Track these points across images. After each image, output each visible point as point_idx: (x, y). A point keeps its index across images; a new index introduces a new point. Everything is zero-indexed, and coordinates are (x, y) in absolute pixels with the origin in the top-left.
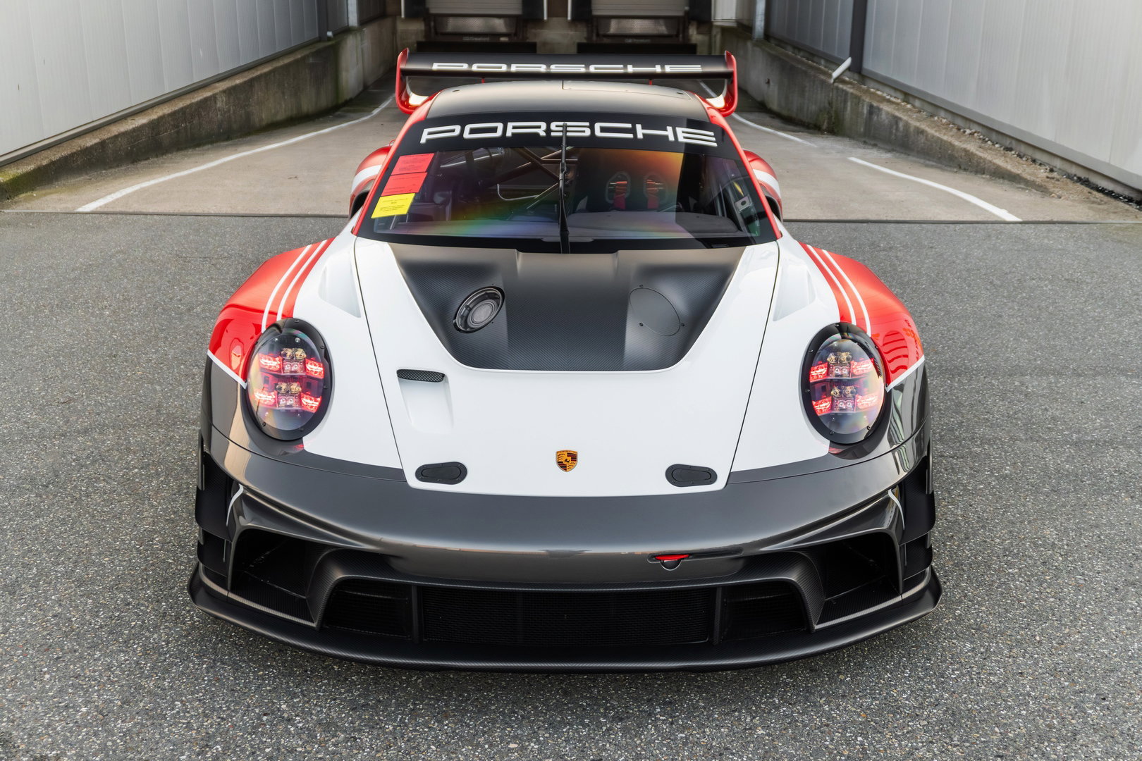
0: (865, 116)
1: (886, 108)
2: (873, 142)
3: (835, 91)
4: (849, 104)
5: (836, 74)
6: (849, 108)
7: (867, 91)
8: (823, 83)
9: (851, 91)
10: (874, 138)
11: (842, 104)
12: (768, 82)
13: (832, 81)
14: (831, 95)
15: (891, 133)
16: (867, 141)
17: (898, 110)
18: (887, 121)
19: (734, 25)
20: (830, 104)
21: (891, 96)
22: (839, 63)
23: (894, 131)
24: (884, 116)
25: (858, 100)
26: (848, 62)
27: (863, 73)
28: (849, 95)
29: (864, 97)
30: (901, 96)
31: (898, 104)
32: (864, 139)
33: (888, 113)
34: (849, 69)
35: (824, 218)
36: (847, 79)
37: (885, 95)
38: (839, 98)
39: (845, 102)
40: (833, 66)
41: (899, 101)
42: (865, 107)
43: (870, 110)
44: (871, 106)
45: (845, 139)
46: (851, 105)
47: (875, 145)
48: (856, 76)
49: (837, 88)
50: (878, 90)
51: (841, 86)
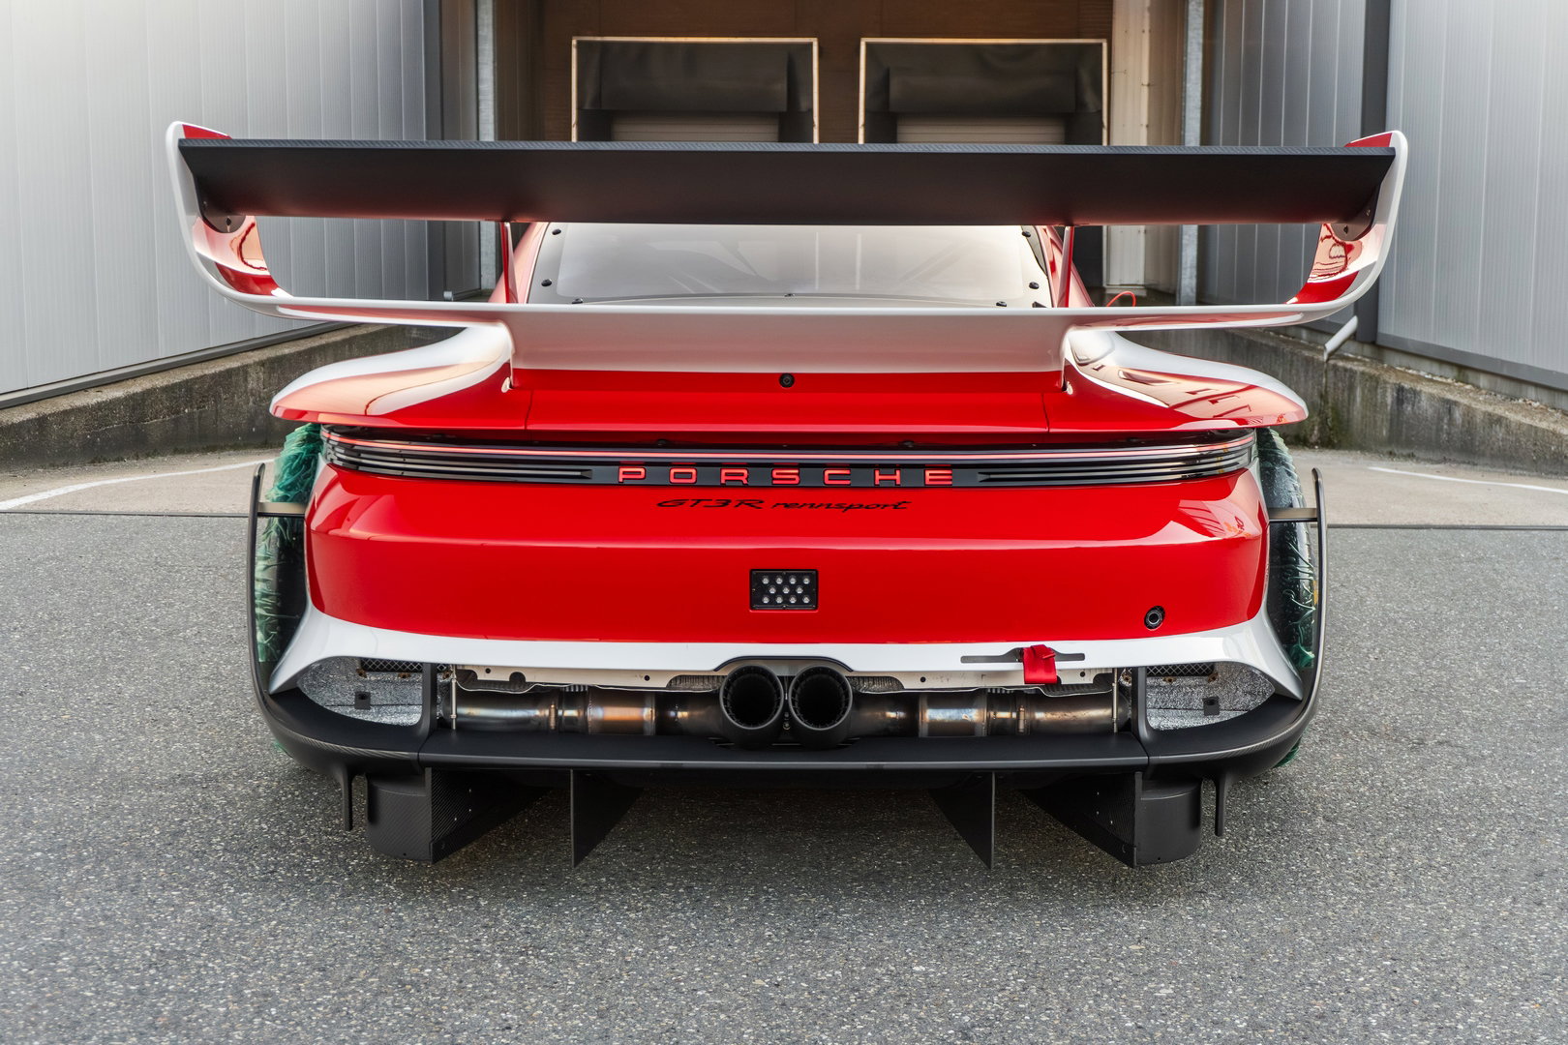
0: (1389, 408)
1: (1426, 389)
2: (1406, 452)
3: (1331, 374)
4: (1358, 392)
5: (1331, 344)
6: (1358, 399)
7: (1391, 368)
8: (1309, 361)
9: (1362, 369)
10: (1409, 444)
11: (1346, 393)
13: (1325, 357)
14: (1324, 381)
15: (1439, 430)
16: (1395, 450)
17: (1449, 391)
18: (1430, 411)
20: (1323, 396)
21: (1433, 375)
22: (1334, 330)
23: (1445, 427)
24: (1424, 403)
25: (1374, 382)
26: (1352, 328)
27: (1380, 342)
28: (1358, 377)
29: (1386, 377)
31: (1449, 384)
32: (1389, 449)
33: (1431, 397)
34: (1353, 337)
36: (1351, 356)
37: (1422, 373)
38: (1340, 385)
39: (1351, 388)
40: (1325, 337)
41: (1449, 381)
42: (1389, 391)
43: (1398, 398)
44: (1400, 390)
45: (1354, 452)
46: (1363, 392)
47: (1411, 456)
48: (1367, 350)
49: (1335, 367)
50: (1410, 369)
51: (1341, 364)
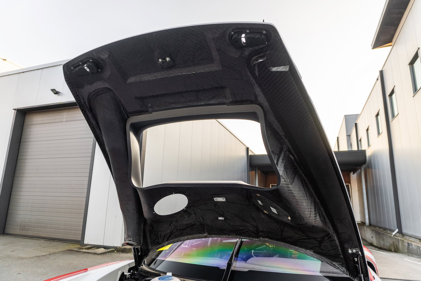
0: (407, 246)
1: (413, 243)
2: (411, 255)
3: (394, 239)
4: (400, 243)
5: (394, 233)
6: (400, 244)
7: (406, 239)
8: (390, 237)
9: (400, 239)
10: (411, 253)
11: (398, 243)
12: (372, 237)
13: (393, 236)
14: (393, 240)
15: (418, 252)
16: (409, 254)
17: (418, 244)
18: (415, 248)
19: (360, 223)
20: (393, 243)
21: (415, 240)
22: (393, 231)
23: (419, 251)
24: (413, 246)
25: (403, 242)
26: (397, 230)
27: (403, 233)
28: (399, 240)
29: (405, 240)
30: (419, 240)
31: (418, 243)
32: (408, 254)
33: (415, 245)
34: (398, 232)
35: (399, 278)
36: (398, 236)
37: (412, 240)
38: (396, 241)
39: (399, 242)
40: (392, 232)
41: (418, 242)
42: (406, 243)
43: (408, 245)
44: (408, 243)
45: (401, 254)
46: (401, 243)
47: (412, 256)
48: (401, 235)
49: (395, 238)
50: (409, 239)
51: (396, 237)
